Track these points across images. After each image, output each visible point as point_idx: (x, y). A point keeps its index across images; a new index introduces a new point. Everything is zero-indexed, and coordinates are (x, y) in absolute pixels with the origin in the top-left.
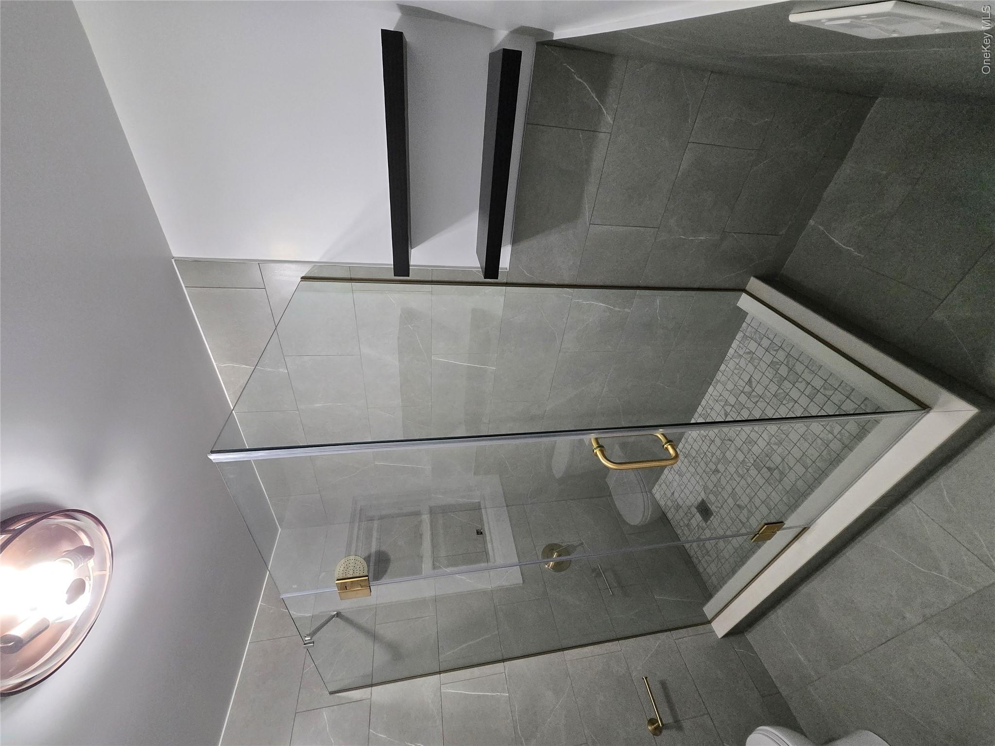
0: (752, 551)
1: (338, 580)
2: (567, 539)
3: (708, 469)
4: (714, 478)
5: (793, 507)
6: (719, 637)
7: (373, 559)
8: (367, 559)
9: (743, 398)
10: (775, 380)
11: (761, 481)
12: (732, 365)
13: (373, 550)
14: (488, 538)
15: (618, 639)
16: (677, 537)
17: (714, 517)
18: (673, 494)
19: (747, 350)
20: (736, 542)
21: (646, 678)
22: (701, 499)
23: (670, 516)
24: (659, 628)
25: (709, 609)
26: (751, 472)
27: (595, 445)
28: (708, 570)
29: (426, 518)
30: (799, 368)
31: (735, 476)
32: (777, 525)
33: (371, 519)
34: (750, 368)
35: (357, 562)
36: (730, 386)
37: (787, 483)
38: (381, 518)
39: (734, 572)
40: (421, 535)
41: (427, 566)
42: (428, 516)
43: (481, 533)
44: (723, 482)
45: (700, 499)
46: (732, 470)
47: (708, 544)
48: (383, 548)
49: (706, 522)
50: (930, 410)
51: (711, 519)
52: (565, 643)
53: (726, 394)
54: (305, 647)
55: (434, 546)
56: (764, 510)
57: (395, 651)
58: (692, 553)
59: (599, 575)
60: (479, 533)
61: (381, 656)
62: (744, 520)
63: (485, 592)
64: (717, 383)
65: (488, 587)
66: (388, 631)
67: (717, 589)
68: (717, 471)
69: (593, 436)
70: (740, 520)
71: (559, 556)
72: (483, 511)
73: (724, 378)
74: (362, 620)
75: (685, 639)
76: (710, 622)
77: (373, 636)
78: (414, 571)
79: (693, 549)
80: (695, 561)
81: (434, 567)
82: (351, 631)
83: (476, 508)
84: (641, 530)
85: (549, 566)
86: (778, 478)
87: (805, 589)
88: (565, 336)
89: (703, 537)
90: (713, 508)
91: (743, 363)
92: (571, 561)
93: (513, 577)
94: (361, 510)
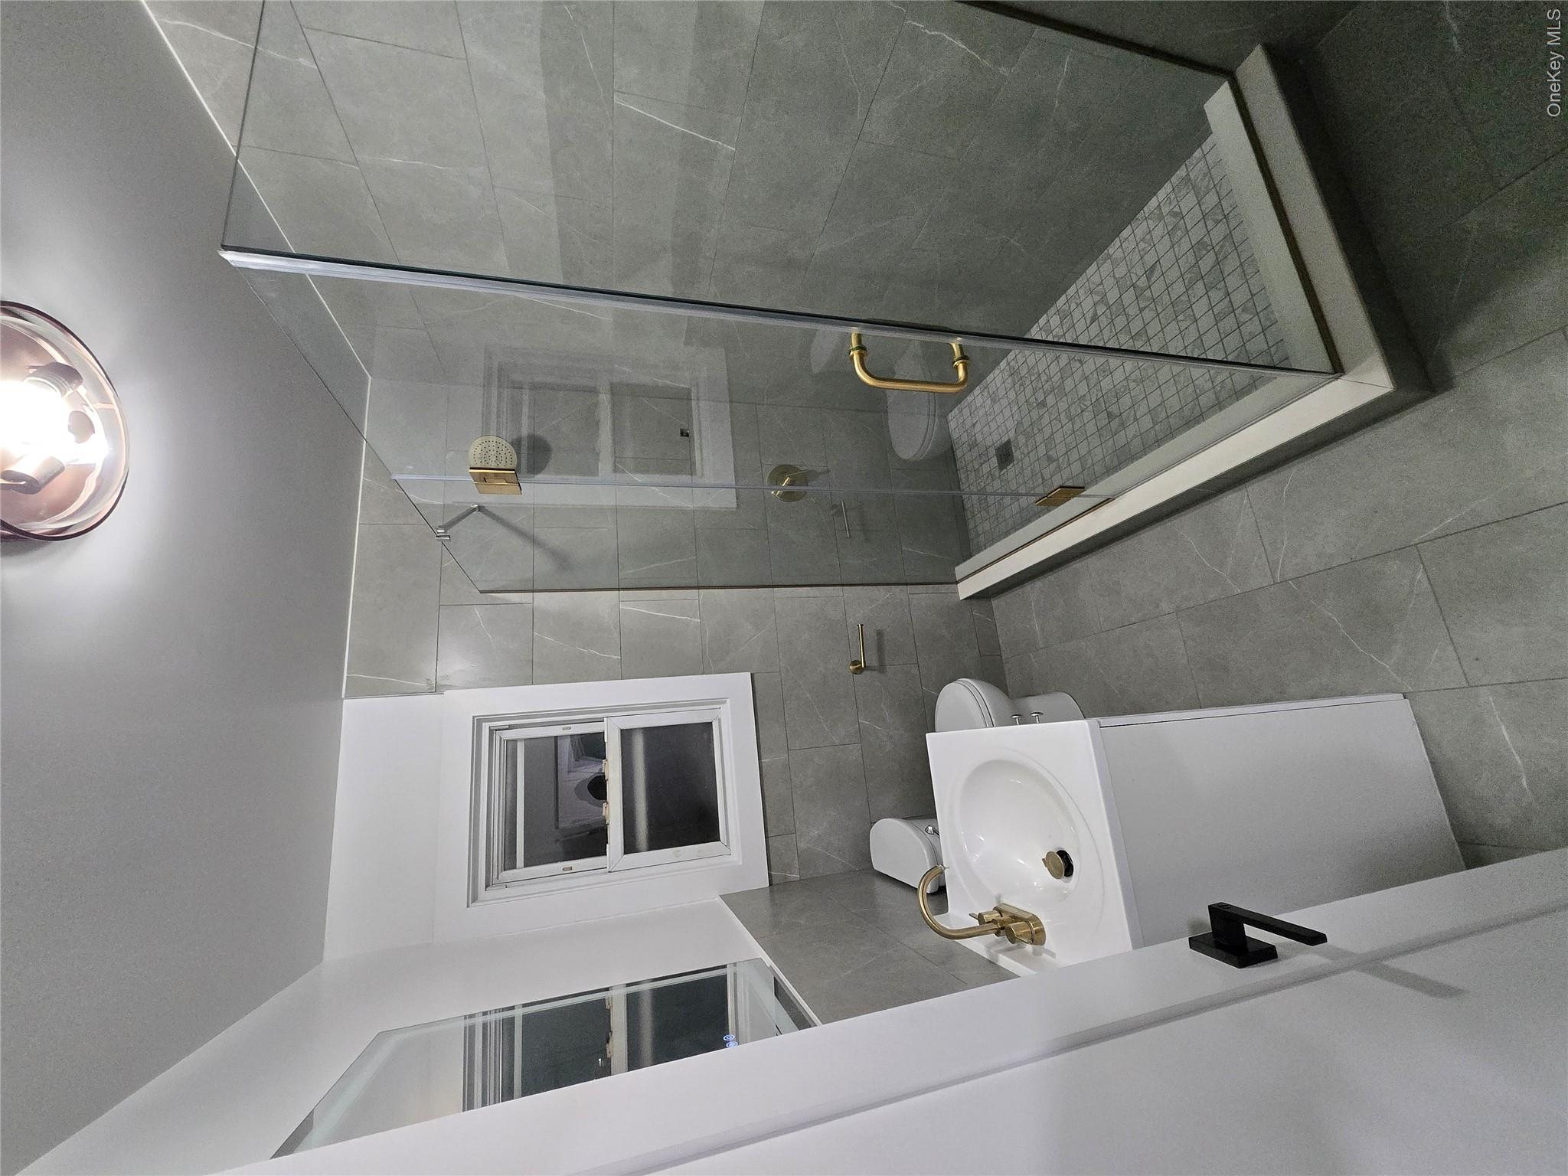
0: (1037, 515)
1: (471, 469)
2: (807, 461)
3: (1033, 399)
4: (1035, 414)
5: (1110, 471)
6: (961, 599)
7: (525, 443)
8: (516, 444)
9: (1129, 297)
10: (1187, 276)
11: (1091, 428)
12: (1140, 232)
13: (525, 432)
14: (697, 445)
15: (843, 585)
16: (957, 483)
17: (1014, 465)
18: (974, 425)
19: (1177, 209)
20: (1024, 501)
21: (862, 625)
22: (1007, 439)
23: (959, 454)
24: (894, 580)
25: (960, 570)
26: (1086, 414)
27: (854, 344)
28: (980, 529)
29: (604, 398)
30: (1231, 264)
31: (1063, 416)
32: (1075, 490)
33: (518, 386)
34: (1163, 246)
35: (500, 445)
36: (1121, 271)
37: (1121, 439)
38: (535, 387)
39: (1007, 534)
40: (597, 423)
41: (605, 466)
42: (609, 396)
43: (688, 435)
44: (1045, 420)
45: (1005, 439)
46: (1063, 405)
47: (991, 499)
48: (539, 433)
49: (1001, 469)
50: (1341, 376)
51: (1008, 468)
52: (777, 581)
53: (1109, 282)
54: (438, 540)
55: (616, 442)
56: (1076, 467)
57: (561, 560)
58: (968, 505)
59: (839, 513)
60: (684, 434)
61: (543, 565)
62: (1047, 476)
63: (683, 512)
64: (1105, 261)
65: (689, 505)
66: (554, 537)
67: (979, 550)
68: (1043, 404)
69: (854, 331)
70: (1042, 476)
71: (791, 484)
72: (694, 403)
73: (1119, 254)
74: (517, 520)
75: (922, 597)
76: (957, 583)
77: (533, 541)
78: (588, 470)
79: (972, 502)
80: (969, 515)
81: (615, 470)
82: (500, 531)
83: (683, 398)
84: (911, 468)
85: (776, 493)
86: (1113, 430)
87: (1077, 565)
88: (874, 106)
89: (989, 489)
90: (1017, 454)
91: (1158, 232)
92: (806, 492)
93: (726, 500)
94: (500, 370)
